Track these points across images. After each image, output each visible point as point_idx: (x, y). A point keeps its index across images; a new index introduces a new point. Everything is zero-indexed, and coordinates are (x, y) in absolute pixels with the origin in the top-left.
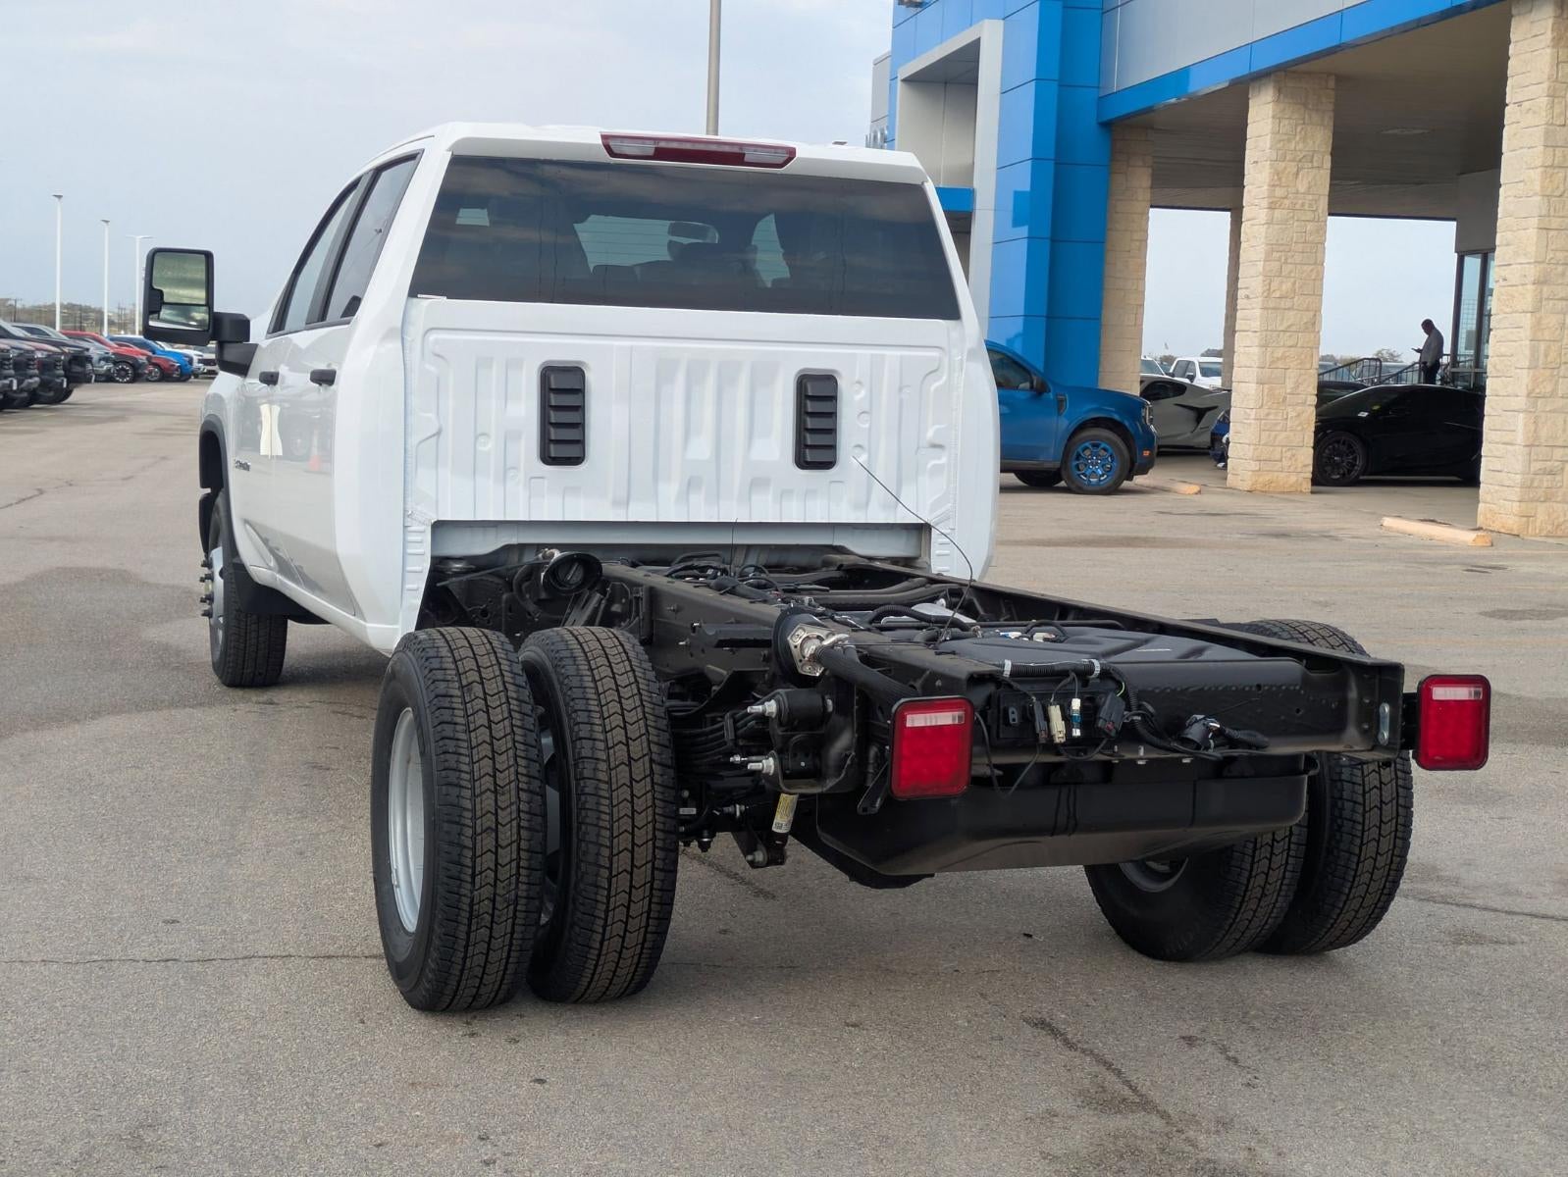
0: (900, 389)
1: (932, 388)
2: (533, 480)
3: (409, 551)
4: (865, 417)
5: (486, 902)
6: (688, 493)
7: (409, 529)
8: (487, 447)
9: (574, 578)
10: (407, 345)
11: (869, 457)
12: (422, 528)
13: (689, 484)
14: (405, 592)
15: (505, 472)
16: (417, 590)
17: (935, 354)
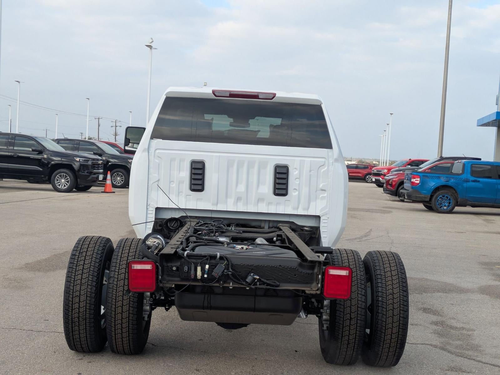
0: (310, 171)
1: (322, 171)
2: (187, 196)
3: (148, 216)
4: (297, 180)
5: (76, 318)
6: (237, 202)
7: (149, 209)
8: (174, 185)
9: (175, 225)
10: (150, 154)
11: (299, 193)
12: (152, 209)
13: (237, 199)
14: (147, 229)
15: (179, 193)
16: (150, 228)
17: (323, 160)
